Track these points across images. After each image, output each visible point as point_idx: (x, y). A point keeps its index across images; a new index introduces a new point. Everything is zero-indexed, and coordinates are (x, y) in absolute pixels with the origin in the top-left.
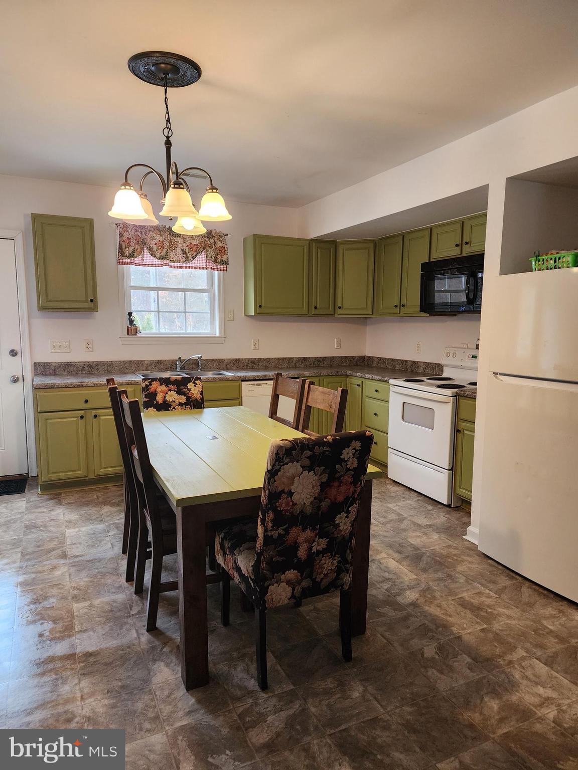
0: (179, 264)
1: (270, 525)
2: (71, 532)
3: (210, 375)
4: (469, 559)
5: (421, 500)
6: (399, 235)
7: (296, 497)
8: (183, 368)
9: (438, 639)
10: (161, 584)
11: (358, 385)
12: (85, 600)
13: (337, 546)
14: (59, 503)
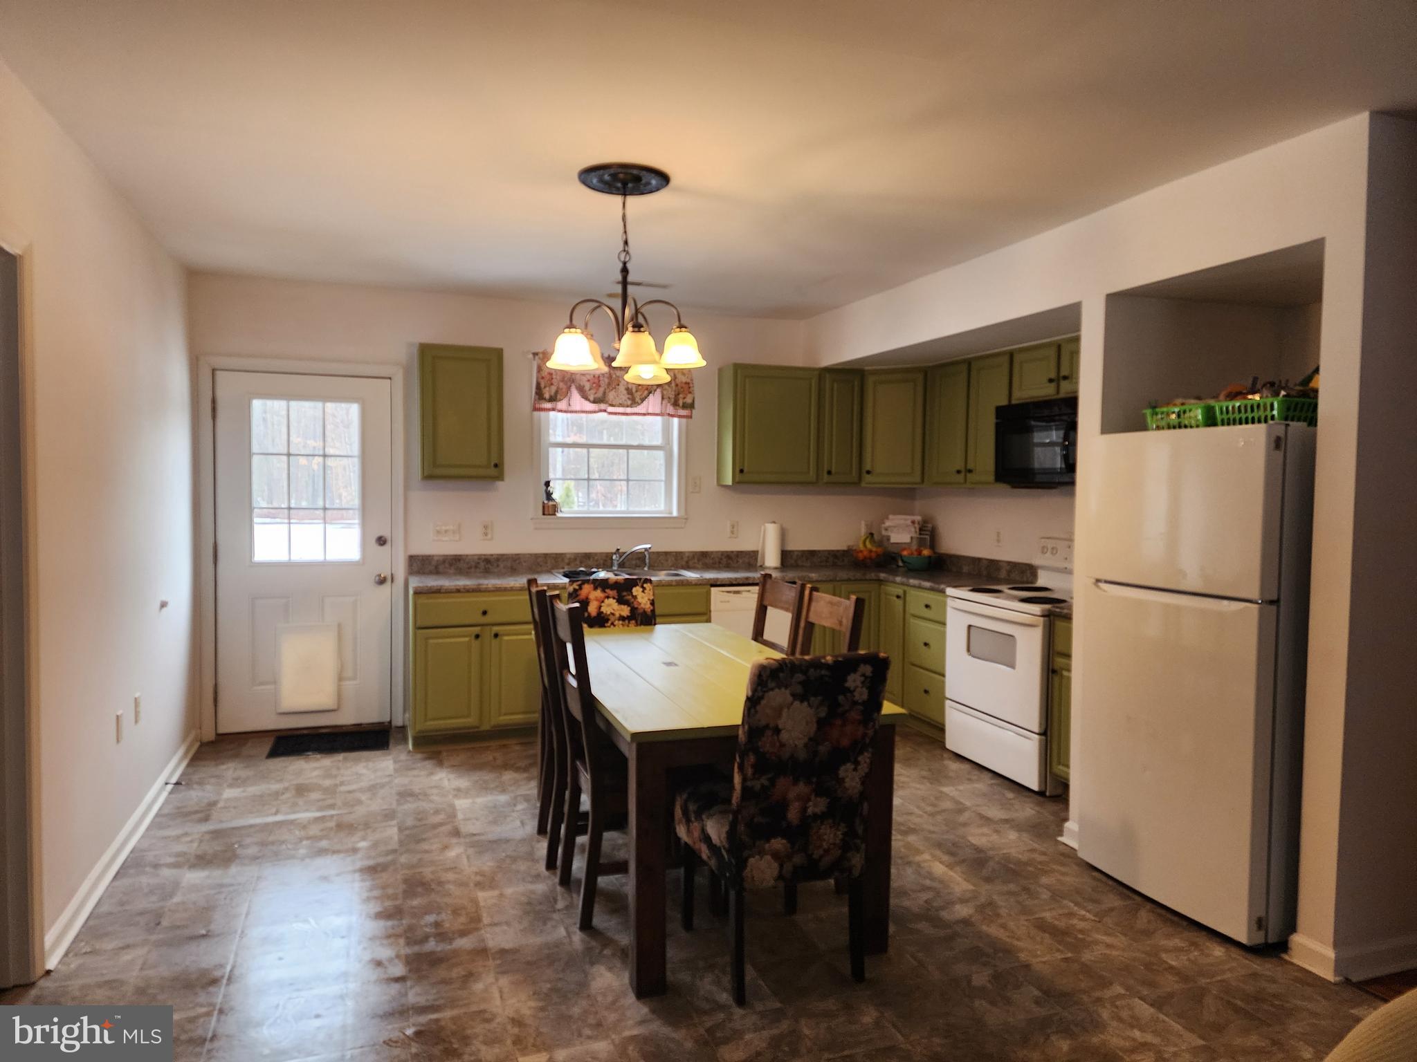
0: (621, 410)
1: (750, 771)
2: (462, 804)
3: (661, 576)
4: (1063, 869)
5: (998, 785)
6: (964, 361)
7: (784, 736)
8: (622, 565)
9: (995, 966)
10: (601, 864)
11: (898, 597)
12: (492, 887)
13: (841, 810)
14: (440, 764)
